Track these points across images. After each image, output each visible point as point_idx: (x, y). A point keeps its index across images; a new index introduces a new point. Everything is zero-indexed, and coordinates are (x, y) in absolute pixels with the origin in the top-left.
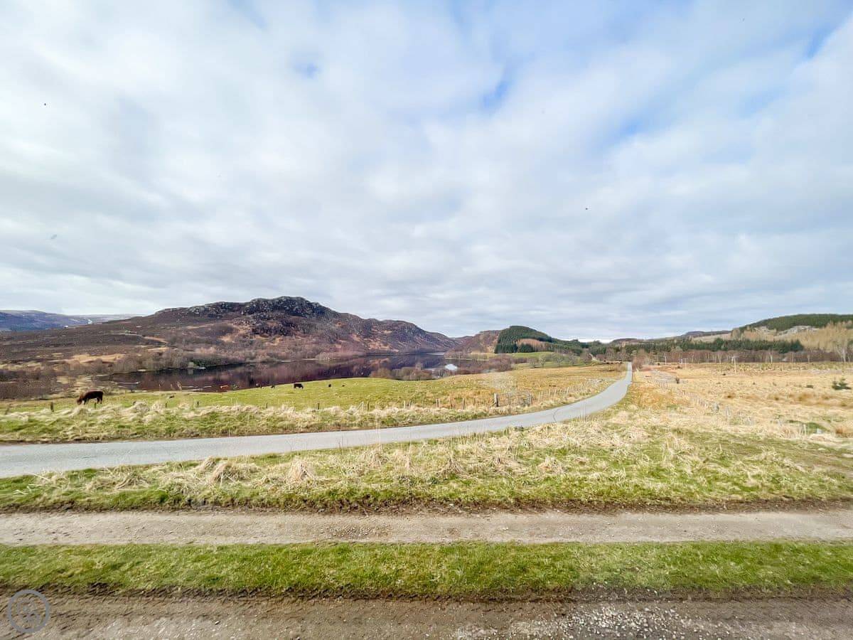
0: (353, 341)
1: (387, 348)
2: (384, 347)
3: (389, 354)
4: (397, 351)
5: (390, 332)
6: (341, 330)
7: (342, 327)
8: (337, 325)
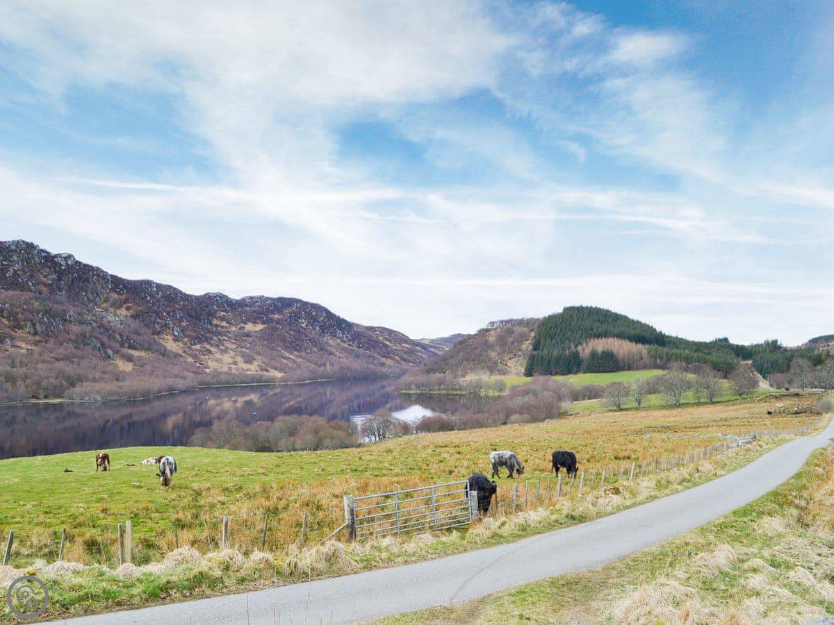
0: (164, 353)
1: (253, 369)
2: (245, 366)
3: (259, 384)
4: (279, 375)
5: (260, 327)
6: (134, 325)
7: (135, 317)
8: (123, 312)
